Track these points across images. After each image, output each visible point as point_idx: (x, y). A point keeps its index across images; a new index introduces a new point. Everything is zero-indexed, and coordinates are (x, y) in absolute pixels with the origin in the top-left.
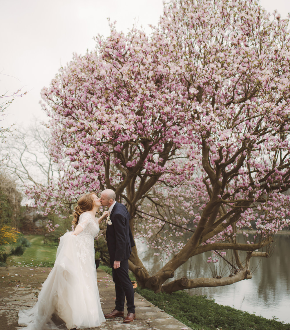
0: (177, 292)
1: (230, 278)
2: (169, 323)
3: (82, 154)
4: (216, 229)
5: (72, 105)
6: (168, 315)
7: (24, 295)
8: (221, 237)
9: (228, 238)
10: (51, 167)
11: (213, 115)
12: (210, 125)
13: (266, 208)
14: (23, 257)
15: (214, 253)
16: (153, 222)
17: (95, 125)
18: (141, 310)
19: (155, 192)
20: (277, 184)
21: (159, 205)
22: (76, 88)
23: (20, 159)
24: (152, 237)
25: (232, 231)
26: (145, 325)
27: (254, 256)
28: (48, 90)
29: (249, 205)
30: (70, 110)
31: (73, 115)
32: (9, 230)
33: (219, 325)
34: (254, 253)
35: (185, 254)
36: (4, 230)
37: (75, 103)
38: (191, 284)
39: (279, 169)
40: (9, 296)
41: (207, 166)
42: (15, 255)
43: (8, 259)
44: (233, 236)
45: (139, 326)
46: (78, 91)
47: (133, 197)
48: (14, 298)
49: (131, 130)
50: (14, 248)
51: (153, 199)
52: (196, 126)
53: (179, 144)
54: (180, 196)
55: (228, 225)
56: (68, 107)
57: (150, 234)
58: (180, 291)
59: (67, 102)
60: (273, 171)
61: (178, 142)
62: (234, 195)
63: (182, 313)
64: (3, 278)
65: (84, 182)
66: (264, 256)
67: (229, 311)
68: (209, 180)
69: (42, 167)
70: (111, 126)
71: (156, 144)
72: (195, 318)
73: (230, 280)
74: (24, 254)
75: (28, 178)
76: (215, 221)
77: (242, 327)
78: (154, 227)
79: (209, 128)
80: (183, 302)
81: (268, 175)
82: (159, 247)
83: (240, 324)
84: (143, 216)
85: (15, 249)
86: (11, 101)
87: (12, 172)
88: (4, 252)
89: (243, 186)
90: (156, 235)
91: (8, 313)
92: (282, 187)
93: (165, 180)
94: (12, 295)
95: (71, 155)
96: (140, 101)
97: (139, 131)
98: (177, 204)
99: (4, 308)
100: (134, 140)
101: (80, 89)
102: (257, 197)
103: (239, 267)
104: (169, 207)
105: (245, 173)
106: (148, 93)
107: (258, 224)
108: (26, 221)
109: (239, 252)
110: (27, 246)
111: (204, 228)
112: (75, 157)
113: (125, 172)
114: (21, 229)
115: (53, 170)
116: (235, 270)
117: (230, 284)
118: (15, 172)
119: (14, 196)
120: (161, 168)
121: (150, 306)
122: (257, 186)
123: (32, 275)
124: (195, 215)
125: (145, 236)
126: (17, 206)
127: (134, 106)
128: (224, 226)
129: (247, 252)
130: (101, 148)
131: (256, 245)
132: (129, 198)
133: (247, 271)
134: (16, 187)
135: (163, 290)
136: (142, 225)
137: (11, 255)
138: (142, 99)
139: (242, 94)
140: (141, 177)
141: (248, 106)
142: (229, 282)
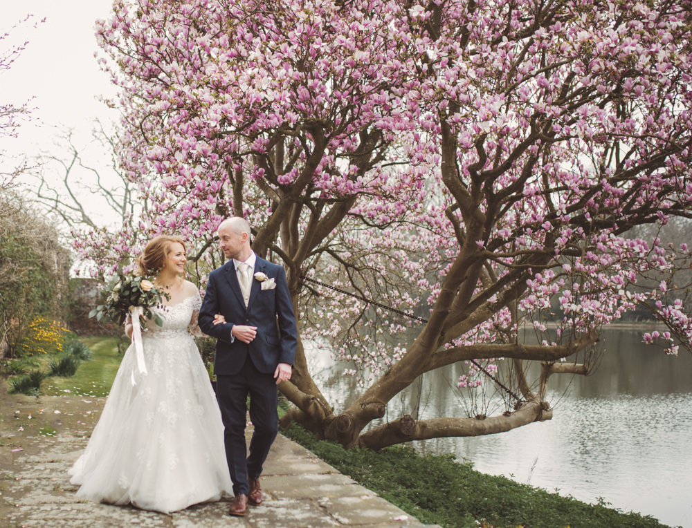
0: (391, 448)
1: (505, 418)
2: (367, 505)
3: (180, 157)
4: (473, 315)
5: (158, 55)
6: (367, 491)
7: (69, 450)
8: (487, 332)
9: (501, 336)
10: (128, 196)
11: (464, 66)
12: (456, 88)
13: (582, 266)
14: (76, 380)
15: (473, 367)
16: (342, 304)
17: (206, 95)
18: (310, 481)
19: (342, 239)
20: (607, 216)
21: (352, 266)
22: (165, 18)
23: (65, 181)
24: (339, 334)
25: (510, 320)
26: (317, 509)
27: (558, 371)
28: (107, 24)
29: (546, 263)
30: (154, 67)
31: (162, 75)
32: (45, 326)
33: (480, 513)
34: (557, 365)
35: (408, 368)
36: (35, 327)
37: (163, 48)
38: (422, 432)
39: (613, 182)
40: (39, 452)
41: (453, 179)
42: (59, 376)
43: (44, 382)
44: (512, 329)
45: (304, 511)
46: (169, 24)
47: (295, 251)
48: (50, 456)
49: (283, 103)
50: (57, 361)
51: (340, 255)
52: (425, 89)
53: (389, 130)
54: (397, 248)
55: (501, 307)
56: (150, 59)
57: (336, 328)
58: (399, 445)
59: (147, 48)
60: (600, 187)
61: (388, 127)
62: (512, 239)
63: (400, 489)
64: (30, 417)
65: (187, 219)
66: (578, 373)
67: (503, 485)
68: (458, 211)
69: (111, 196)
70: (241, 95)
71: (342, 135)
72: (428, 500)
73: (506, 423)
74: (76, 374)
75: (82, 219)
76: (473, 299)
77: (530, 518)
78: (344, 315)
79: (453, 93)
80: (404, 468)
81: (588, 196)
82: (355, 357)
83: (526, 513)
84: (319, 292)
85: (58, 364)
86: (23, 46)
87: (50, 209)
88: (36, 370)
89: (533, 221)
90: (349, 330)
91: (36, 486)
92: (620, 224)
93: (363, 214)
94: (46, 450)
95: (157, 160)
96: (301, 38)
97: (302, 104)
98: (392, 265)
99: (29, 476)
100: (291, 125)
101: (173, 20)
102: (563, 243)
103: (525, 396)
104: (375, 270)
105: (537, 193)
106: (318, 19)
107: (564, 302)
108: (82, 309)
109: (524, 363)
110: (83, 358)
111: (448, 313)
112: (167, 164)
113: (278, 198)
114: (71, 324)
115: (132, 202)
116: (516, 401)
117: (504, 431)
118: (55, 208)
119: (55, 258)
120: (352, 185)
121: (329, 473)
122: (563, 220)
123: (89, 412)
124: (432, 287)
125: (325, 333)
126: (63, 278)
127: (289, 49)
128: (491, 309)
129: (542, 364)
130: (221, 143)
131: (562, 347)
132: (287, 253)
133: (541, 403)
134: (59, 239)
135: (362, 443)
136: (319, 312)
137: (50, 375)
138: (305, 34)
139: (530, 19)
140: (310, 206)
141: (541, 42)
142: (503, 425)
